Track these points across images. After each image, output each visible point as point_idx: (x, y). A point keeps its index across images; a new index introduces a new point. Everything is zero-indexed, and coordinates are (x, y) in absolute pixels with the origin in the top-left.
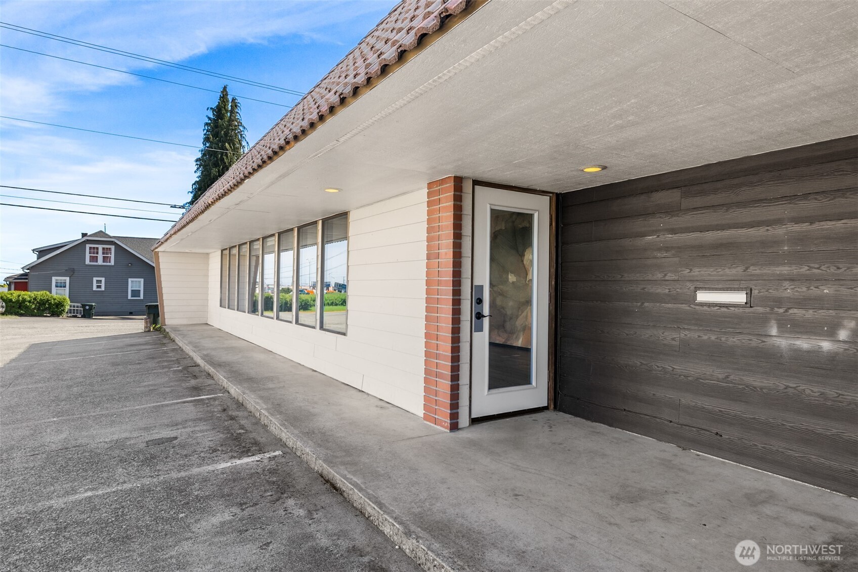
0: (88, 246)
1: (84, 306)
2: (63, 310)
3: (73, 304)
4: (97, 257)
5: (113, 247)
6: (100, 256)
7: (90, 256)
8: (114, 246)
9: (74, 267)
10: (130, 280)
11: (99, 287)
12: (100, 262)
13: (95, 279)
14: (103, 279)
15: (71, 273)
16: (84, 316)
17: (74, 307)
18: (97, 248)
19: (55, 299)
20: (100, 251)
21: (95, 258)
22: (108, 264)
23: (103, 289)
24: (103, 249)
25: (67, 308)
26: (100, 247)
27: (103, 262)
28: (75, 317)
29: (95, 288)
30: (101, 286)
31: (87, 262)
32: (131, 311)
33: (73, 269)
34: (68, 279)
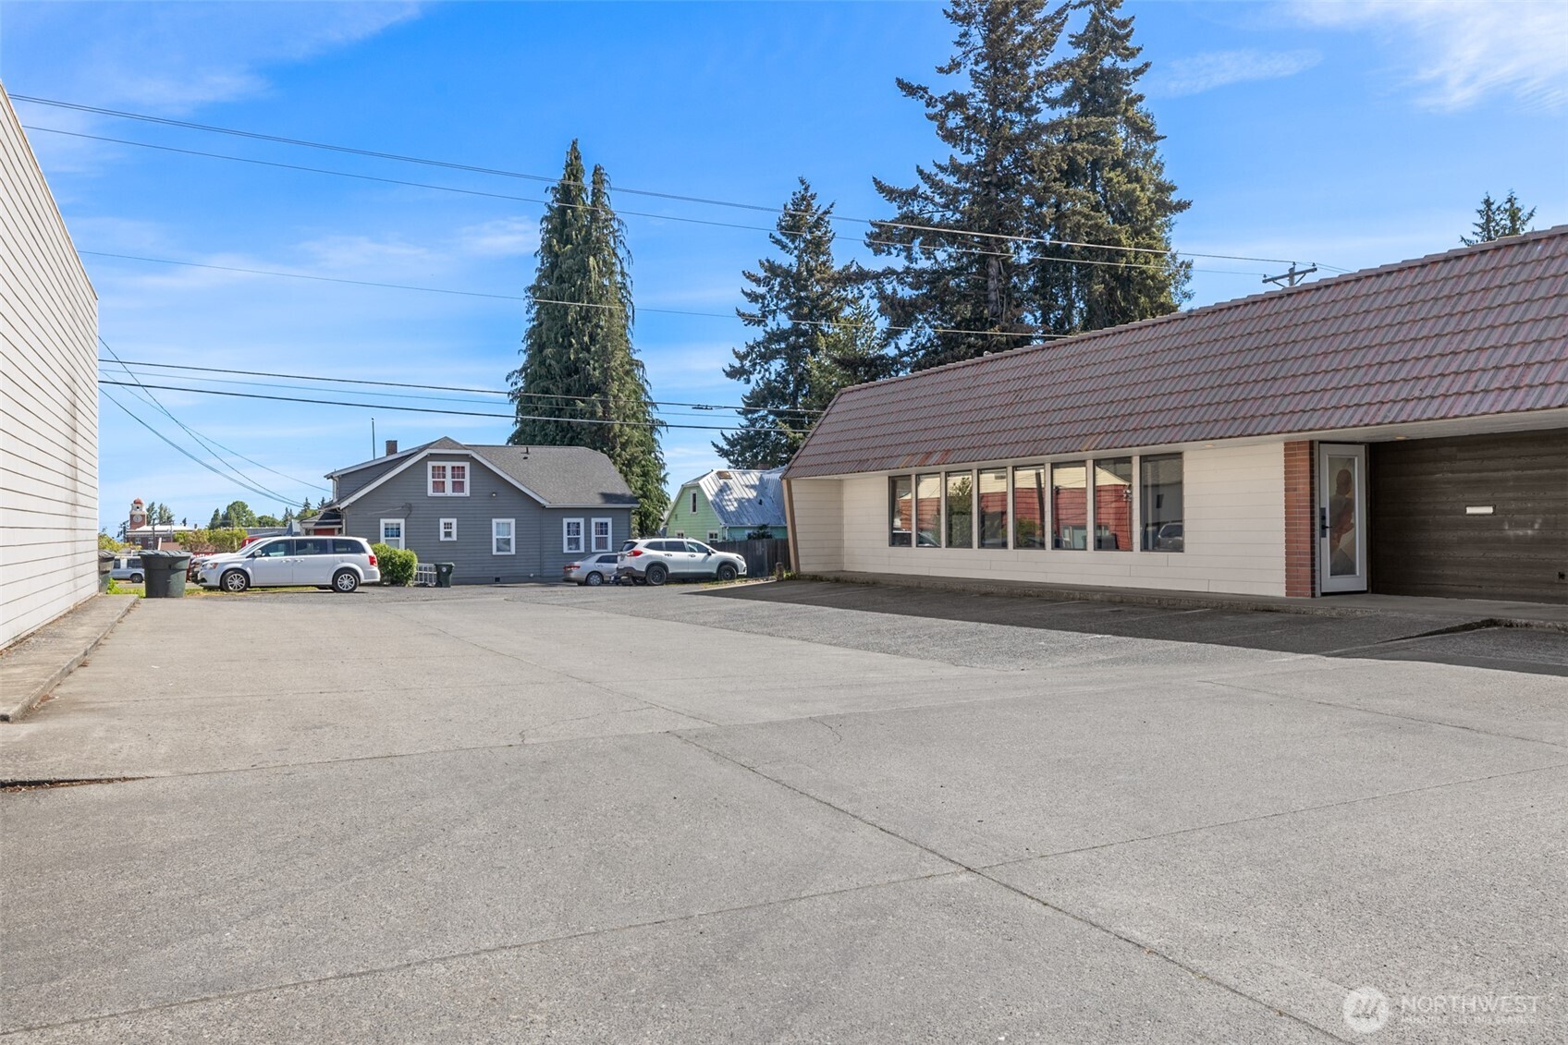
0: (430, 464)
1: (438, 568)
2: (410, 575)
3: (424, 565)
4: (444, 482)
5: (467, 465)
6: (449, 481)
7: (434, 482)
8: (468, 463)
9: (410, 502)
10: (494, 521)
11: (448, 534)
12: (449, 492)
13: (442, 521)
14: (454, 521)
15: (407, 511)
16: (436, 586)
17: (425, 569)
18: (444, 468)
19: (400, 557)
20: (449, 472)
21: (441, 485)
22: (461, 494)
23: (454, 538)
24: (453, 468)
25: (415, 571)
26: (449, 465)
27: (453, 492)
28: (425, 585)
29: (442, 538)
30: (450, 532)
31: (430, 492)
32: (498, 576)
33: (410, 504)
34: (402, 522)
